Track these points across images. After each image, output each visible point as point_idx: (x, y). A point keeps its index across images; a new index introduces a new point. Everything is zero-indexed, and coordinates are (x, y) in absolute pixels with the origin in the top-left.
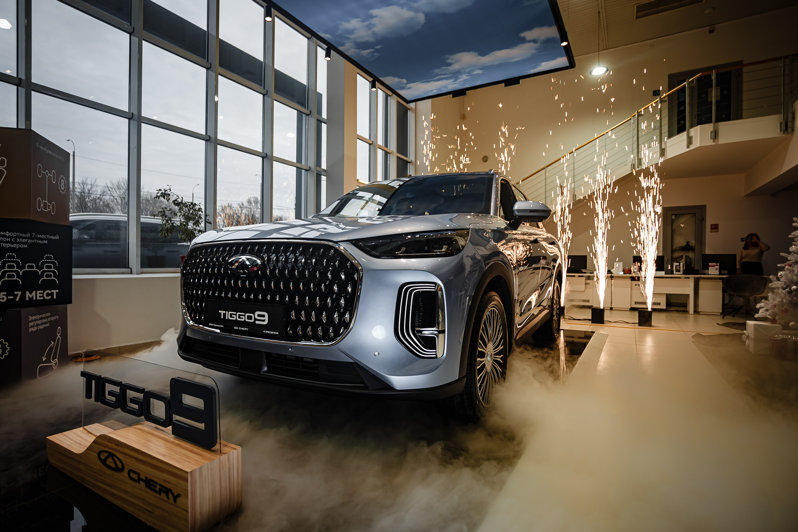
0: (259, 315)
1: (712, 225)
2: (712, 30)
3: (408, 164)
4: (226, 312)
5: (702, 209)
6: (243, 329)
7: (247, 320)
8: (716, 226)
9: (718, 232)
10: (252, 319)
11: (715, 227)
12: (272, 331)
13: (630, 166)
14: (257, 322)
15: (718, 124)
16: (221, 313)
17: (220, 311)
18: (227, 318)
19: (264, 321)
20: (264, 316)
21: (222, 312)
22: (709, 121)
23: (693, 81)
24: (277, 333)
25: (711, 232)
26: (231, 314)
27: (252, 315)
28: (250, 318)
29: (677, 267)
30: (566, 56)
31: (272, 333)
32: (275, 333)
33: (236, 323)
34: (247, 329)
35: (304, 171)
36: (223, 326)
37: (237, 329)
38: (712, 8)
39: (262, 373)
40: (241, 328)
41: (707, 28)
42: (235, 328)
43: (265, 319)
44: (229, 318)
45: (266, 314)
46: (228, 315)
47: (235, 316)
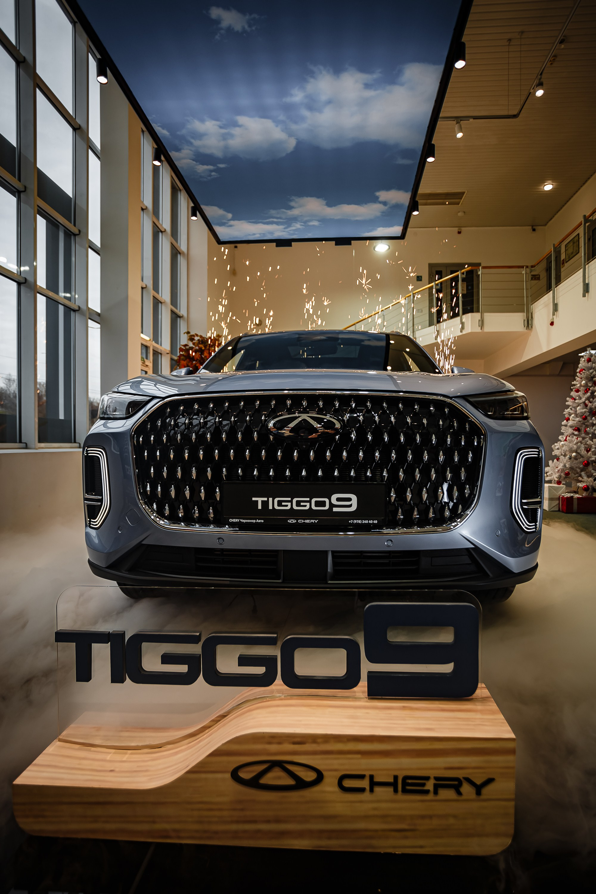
0: (338, 499)
2: (460, 231)
3: (180, 319)
4: (268, 500)
6: (307, 521)
7: (314, 507)
10: (325, 506)
12: (365, 520)
14: (335, 509)
15: (484, 314)
16: (257, 501)
17: (254, 499)
18: (271, 507)
19: (350, 506)
20: (349, 500)
21: (260, 500)
23: (464, 272)
24: (375, 522)
26: (280, 502)
27: (327, 500)
28: (323, 504)
30: (403, 225)
31: (367, 522)
32: (371, 522)
33: (292, 513)
34: (315, 521)
35: (72, 312)
36: (263, 521)
37: (294, 522)
38: (464, 212)
39: (329, 582)
40: (302, 521)
41: (456, 229)
42: (292, 521)
43: (352, 504)
44: (276, 507)
45: (354, 498)
46: (273, 504)
47: (289, 504)
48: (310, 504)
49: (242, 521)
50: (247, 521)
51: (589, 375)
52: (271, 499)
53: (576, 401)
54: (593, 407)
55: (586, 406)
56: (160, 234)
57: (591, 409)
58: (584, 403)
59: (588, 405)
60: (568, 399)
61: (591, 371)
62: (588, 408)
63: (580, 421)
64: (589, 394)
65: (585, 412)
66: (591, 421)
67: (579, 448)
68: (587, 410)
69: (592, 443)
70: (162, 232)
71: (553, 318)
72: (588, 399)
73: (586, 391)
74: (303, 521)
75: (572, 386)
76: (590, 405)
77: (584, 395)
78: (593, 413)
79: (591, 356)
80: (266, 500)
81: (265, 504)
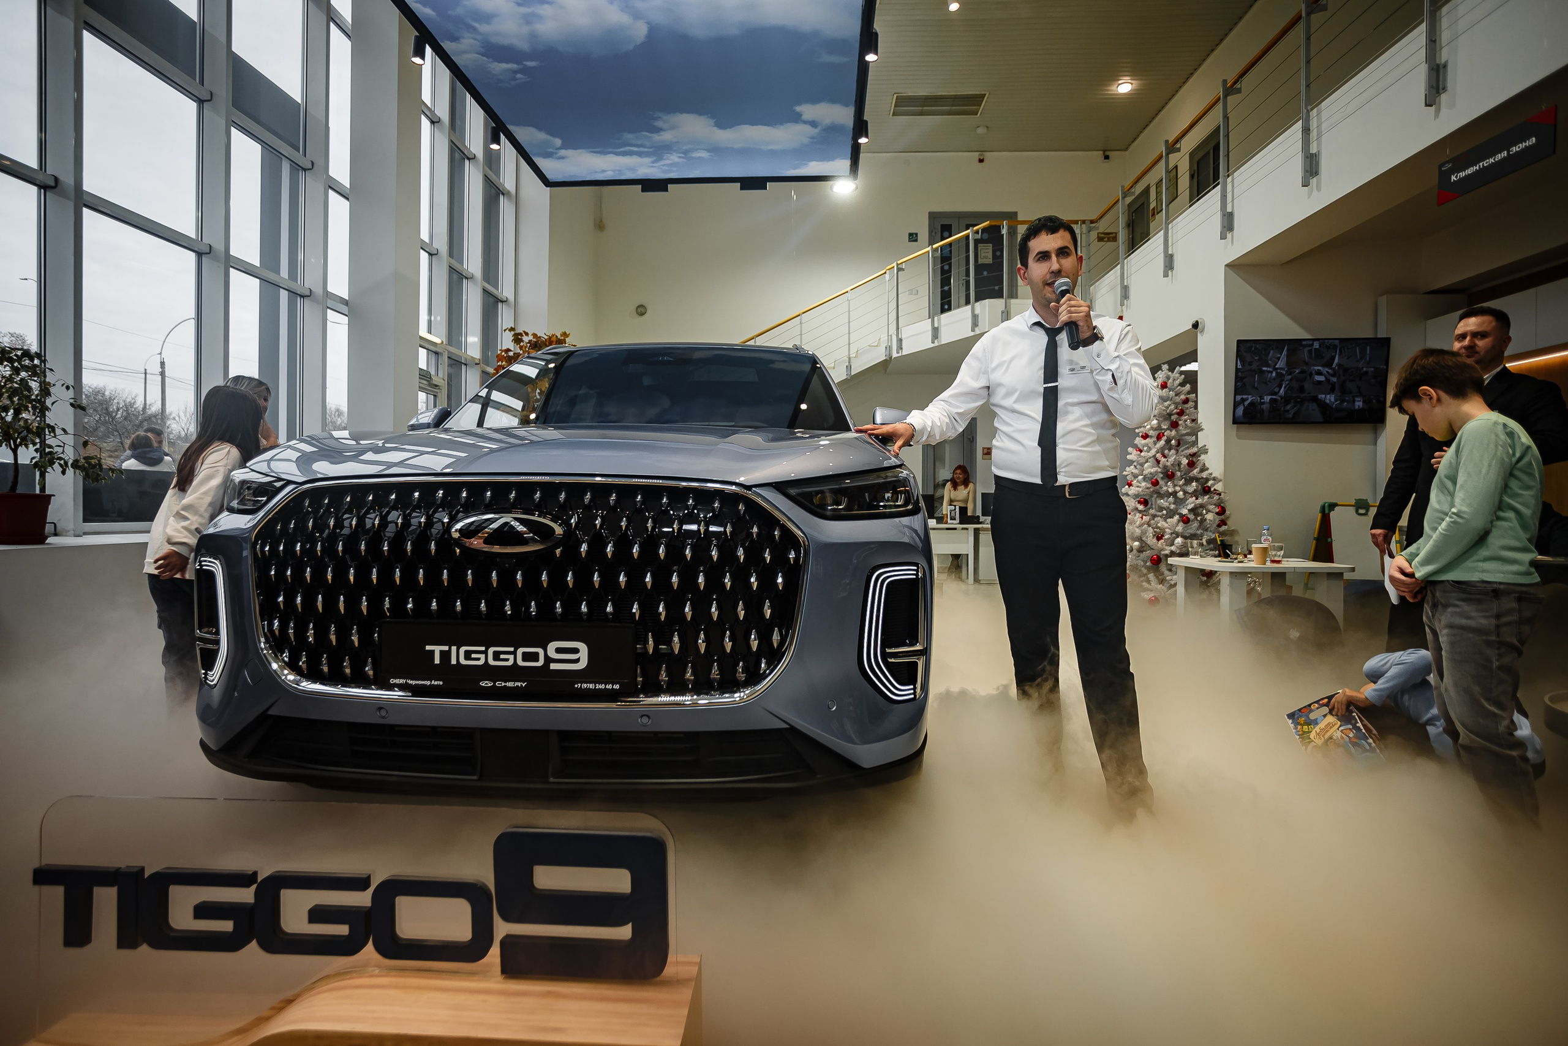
0: (559, 650)
1: (985, 448)
2: (981, 158)
3: (500, 305)
4: (450, 649)
6: (510, 684)
7: (520, 663)
10: (537, 660)
12: (600, 683)
13: (885, 348)
14: (554, 666)
15: (1009, 302)
16: (434, 651)
17: (432, 649)
18: (453, 661)
19: (577, 661)
20: (576, 651)
21: (439, 649)
23: (978, 231)
24: (617, 687)
25: (984, 459)
26: (468, 653)
27: (540, 651)
28: (534, 657)
30: (850, 157)
31: (602, 687)
32: (609, 687)
33: (486, 670)
34: (521, 685)
35: (299, 299)
36: (441, 683)
37: (490, 685)
38: (987, 127)
40: (501, 684)
41: (975, 155)
42: (486, 684)
43: (580, 658)
44: (463, 661)
45: (582, 647)
46: (458, 655)
47: (482, 657)
48: (513, 657)
49: (411, 682)
50: (417, 683)
51: (1164, 410)
52: (454, 649)
53: (1142, 454)
54: (1169, 464)
55: (1158, 462)
56: (467, 162)
57: (1165, 467)
58: (1154, 456)
59: (1160, 461)
60: (1130, 449)
61: (1166, 404)
62: (1161, 465)
63: (1148, 488)
64: (1162, 442)
65: (1157, 472)
66: (1165, 488)
67: (1144, 533)
68: (1159, 470)
69: (1166, 525)
70: (469, 159)
71: (1123, 311)
72: (1161, 451)
73: (1159, 438)
74: (503, 684)
76: (1164, 461)
77: (1155, 444)
78: (1169, 476)
79: (1168, 378)
80: (448, 649)
81: (446, 655)
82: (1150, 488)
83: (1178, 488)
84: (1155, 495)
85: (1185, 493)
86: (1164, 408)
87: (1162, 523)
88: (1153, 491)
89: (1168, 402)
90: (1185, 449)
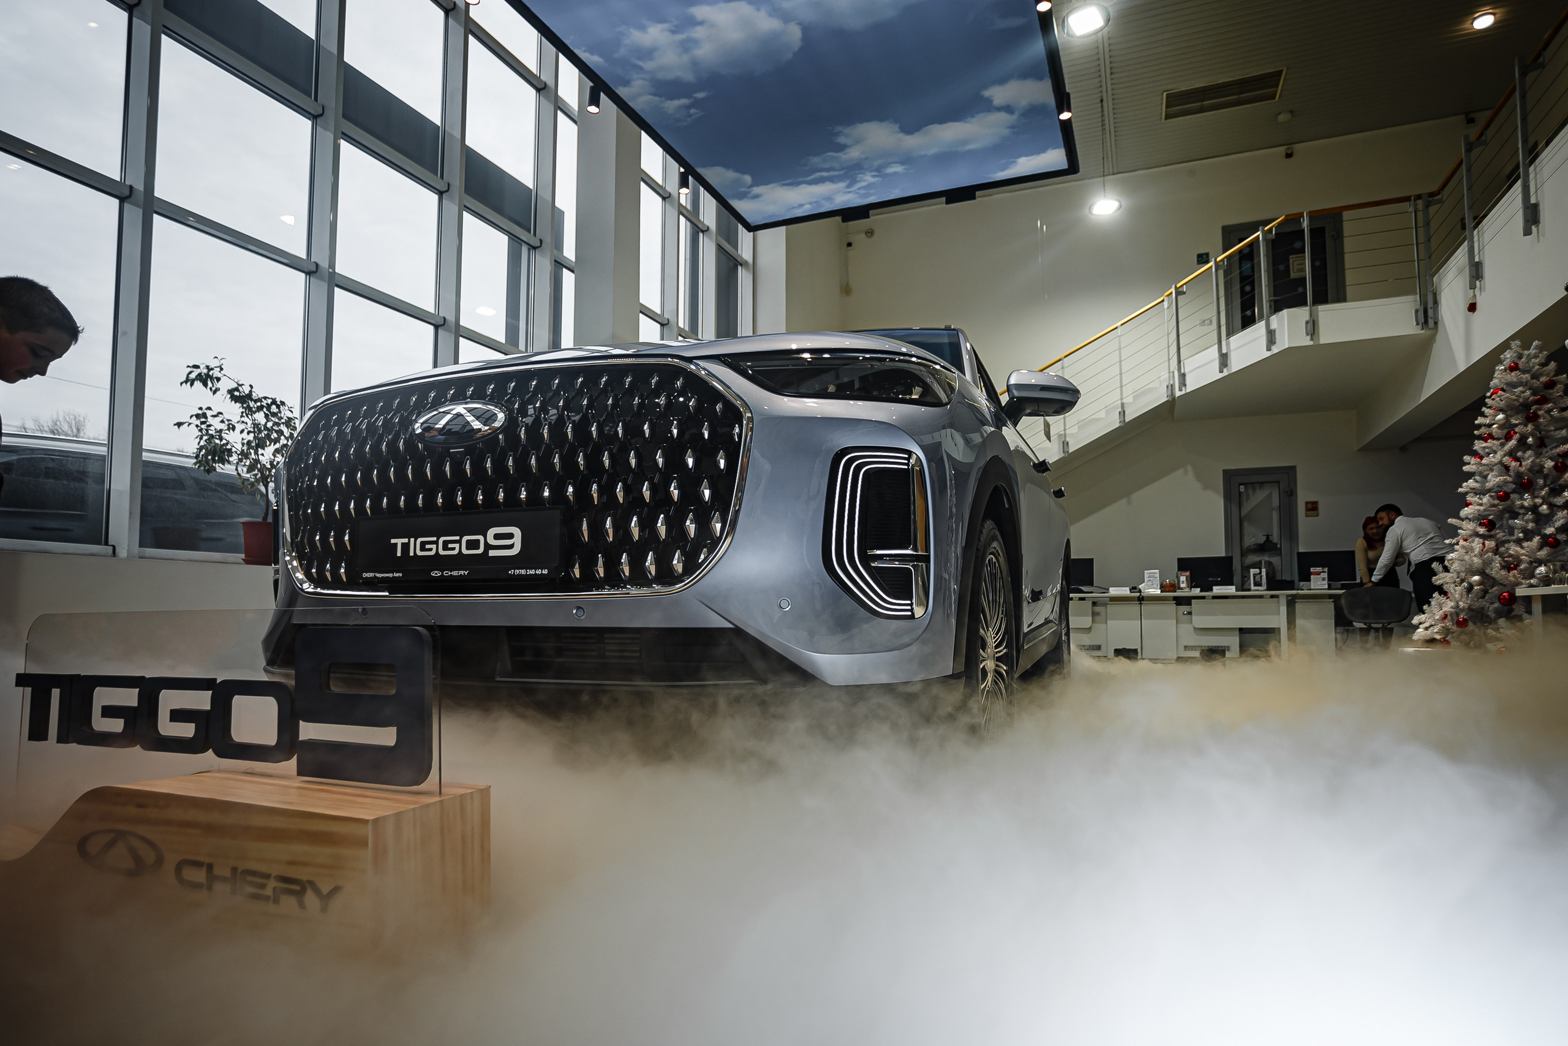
0: (497, 537)
1: (1307, 503)
2: (1289, 152)
4: (409, 541)
5: (1291, 471)
6: (455, 573)
7: (465, 551)
8: (1314, 505)
9: (1317, 515)
10: (478, 548)
11: (1312, 508)
12: (531, 568)
13: (1164, 387)
14: (492, 553)
15: (1317, 308)
16: (397, 544)
17: (393, 541)
18: (412, 554)
19: (511, 547)
20: (510, 536)
21: (399, 542)
22: (1302, 303)
23: (1271, 229)
24: (545, 572)
25: (1307, 516)
26: (423, 544)
27: (481, 538)
28: (476, 545)
29: (1257, 577)
30: (1064, 146)
31: (532, 572)
32: (539, 572)
33: (438, 561)
34: (464, 573)
36: (401, 575)
37: (439, 575)
38: (1291, 112)
39: (498, 679)
40: (448, 573)
41: (1282, 150)
42: (436, 574)
43: (514, 544)
44: (419, 553)
45: (516, 531)
46: (415, 547)
47: (436, 547)
48: (459, 546)
49: (378, 575)
50: (383, 575)
51: (1515, 400)
52: (412, 540)
53: (1484, 461)
54: (1522, 469)
55: (1507, 468)
57: (1519, 475)
58: (1501, 462)
59: (1509, 467)
60: (1466, 458)
61: (1517, 391)
62: (1511, 473)
63: (1494, 506)
64: (1513, 443)
65: (1506, 482)
66: (1519, 503)
67: (1487, 563)
68: (1509, 479)
69: (1522, 551)
70: (705, 233)
71: (1475, 296)
72: (1511, 454)
73: (1508, 438)
75: (1478, 430)
76: (1515, 466)
77: (1503, 445)
78: (1524, 485)
79: (1520, 357)
80: (407, 541)
81: (405, 547)
82: (1498, 505)
83: (1538, 501)
84: (1507, 515)
85: (1551, 506)
86: (1514, 397)
87: (1514, 549)
88: (1504, 509)
89: (1520, 389)
90: (1551, 449)
